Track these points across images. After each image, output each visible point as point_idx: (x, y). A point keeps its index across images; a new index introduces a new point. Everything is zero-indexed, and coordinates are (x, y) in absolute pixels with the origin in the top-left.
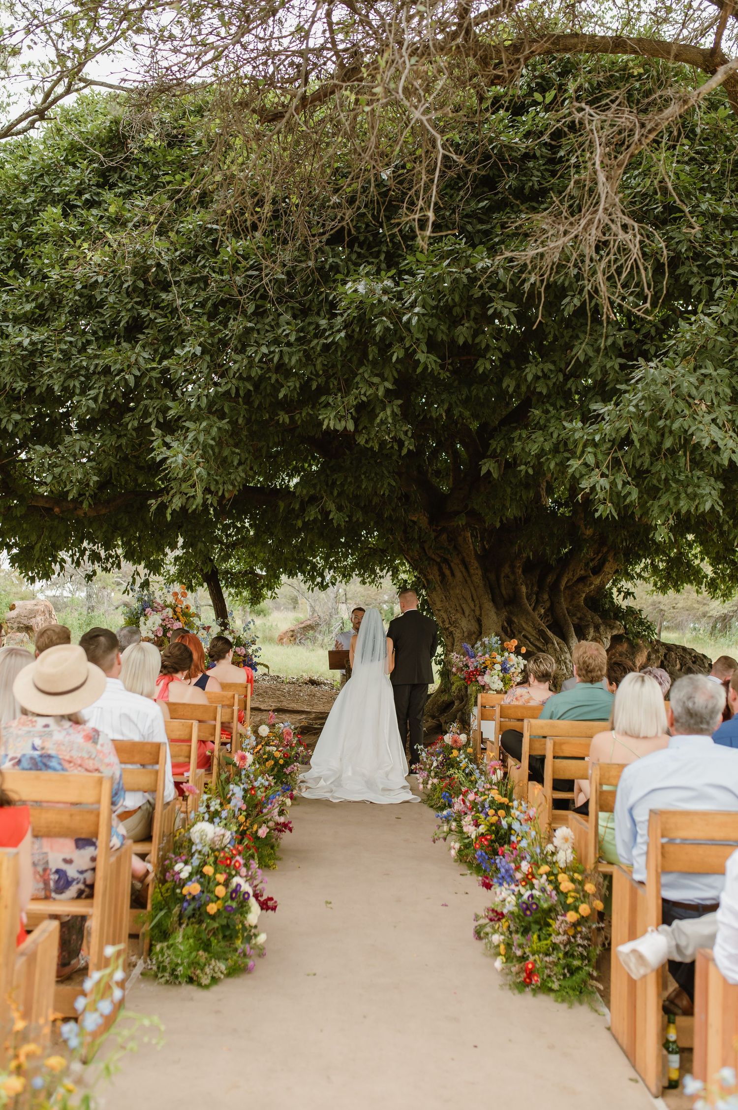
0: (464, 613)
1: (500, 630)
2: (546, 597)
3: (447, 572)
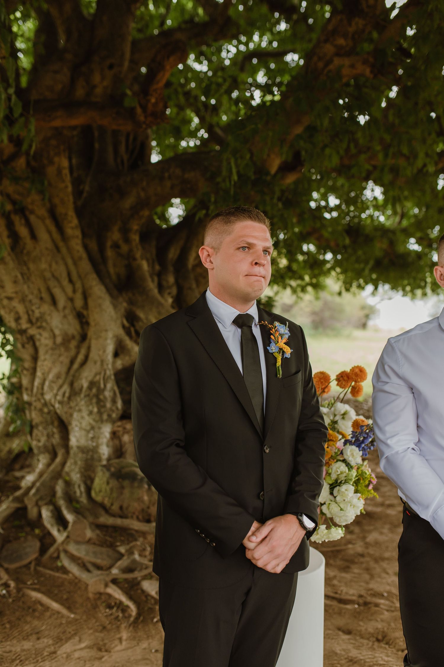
0: (54, 302)
1: (121, 332)
2: (171, 279)
3: (23, 232)
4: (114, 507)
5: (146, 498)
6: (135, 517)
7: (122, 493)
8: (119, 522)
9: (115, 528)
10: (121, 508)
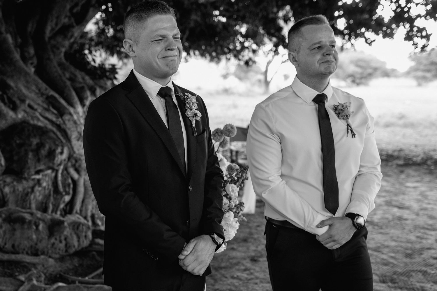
4: (7, 246)
5: (34, 237)
6: (25, 252)
7: (13, 234)
8: (13, 257)
9: (10, 263)
10: (13, 246)
